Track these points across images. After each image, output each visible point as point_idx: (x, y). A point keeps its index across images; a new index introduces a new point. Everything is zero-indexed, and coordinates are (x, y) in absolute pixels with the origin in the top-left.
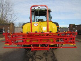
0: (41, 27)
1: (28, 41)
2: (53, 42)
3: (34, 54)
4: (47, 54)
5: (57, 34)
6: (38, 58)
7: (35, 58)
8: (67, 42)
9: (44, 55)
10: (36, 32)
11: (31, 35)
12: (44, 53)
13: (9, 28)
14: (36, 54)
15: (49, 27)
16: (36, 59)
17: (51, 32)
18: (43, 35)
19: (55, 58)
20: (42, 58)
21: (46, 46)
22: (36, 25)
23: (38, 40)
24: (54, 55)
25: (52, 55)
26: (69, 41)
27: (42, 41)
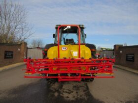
0: (70, 52)
1: (55, 69)
2: (85, 71)
3: (61, 87)
4: (78, 88)
5: (90, 61)
6: (67, 92)
7: (62, 92)
8: (103, 71)
9: (74, 88)
10: (65, 58)
11: (58, 62)
12: (75, 87)
13: (19, 49)
14: (63, 88)
15: (81, 52)
16: (64, 93)
17: (83, 58)
18: (73, 62)
19: (89, 92)
20: (72, 92)
21: (77, 76)
22: (64, 50)
23: (67, 68)
24: (88, 88)
25: (85, 89)
26: (105, 70)
27: (73, 70)
